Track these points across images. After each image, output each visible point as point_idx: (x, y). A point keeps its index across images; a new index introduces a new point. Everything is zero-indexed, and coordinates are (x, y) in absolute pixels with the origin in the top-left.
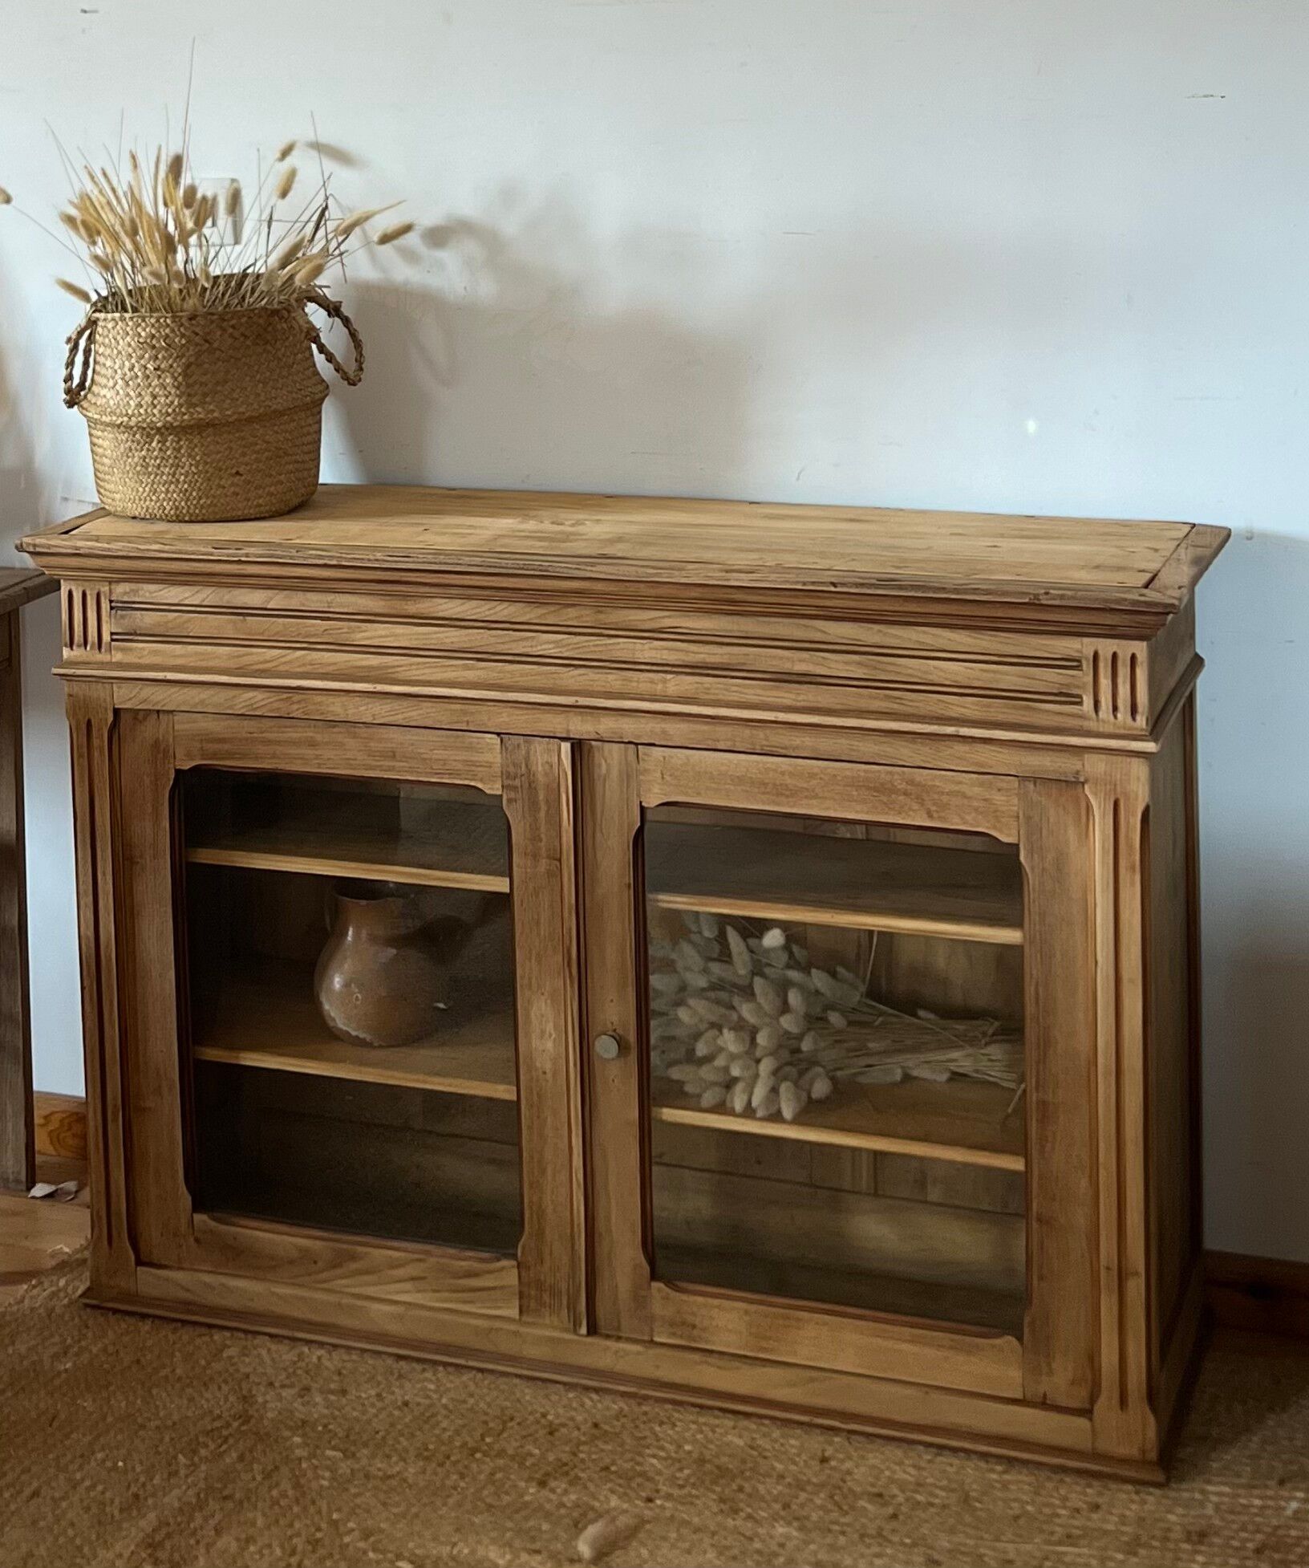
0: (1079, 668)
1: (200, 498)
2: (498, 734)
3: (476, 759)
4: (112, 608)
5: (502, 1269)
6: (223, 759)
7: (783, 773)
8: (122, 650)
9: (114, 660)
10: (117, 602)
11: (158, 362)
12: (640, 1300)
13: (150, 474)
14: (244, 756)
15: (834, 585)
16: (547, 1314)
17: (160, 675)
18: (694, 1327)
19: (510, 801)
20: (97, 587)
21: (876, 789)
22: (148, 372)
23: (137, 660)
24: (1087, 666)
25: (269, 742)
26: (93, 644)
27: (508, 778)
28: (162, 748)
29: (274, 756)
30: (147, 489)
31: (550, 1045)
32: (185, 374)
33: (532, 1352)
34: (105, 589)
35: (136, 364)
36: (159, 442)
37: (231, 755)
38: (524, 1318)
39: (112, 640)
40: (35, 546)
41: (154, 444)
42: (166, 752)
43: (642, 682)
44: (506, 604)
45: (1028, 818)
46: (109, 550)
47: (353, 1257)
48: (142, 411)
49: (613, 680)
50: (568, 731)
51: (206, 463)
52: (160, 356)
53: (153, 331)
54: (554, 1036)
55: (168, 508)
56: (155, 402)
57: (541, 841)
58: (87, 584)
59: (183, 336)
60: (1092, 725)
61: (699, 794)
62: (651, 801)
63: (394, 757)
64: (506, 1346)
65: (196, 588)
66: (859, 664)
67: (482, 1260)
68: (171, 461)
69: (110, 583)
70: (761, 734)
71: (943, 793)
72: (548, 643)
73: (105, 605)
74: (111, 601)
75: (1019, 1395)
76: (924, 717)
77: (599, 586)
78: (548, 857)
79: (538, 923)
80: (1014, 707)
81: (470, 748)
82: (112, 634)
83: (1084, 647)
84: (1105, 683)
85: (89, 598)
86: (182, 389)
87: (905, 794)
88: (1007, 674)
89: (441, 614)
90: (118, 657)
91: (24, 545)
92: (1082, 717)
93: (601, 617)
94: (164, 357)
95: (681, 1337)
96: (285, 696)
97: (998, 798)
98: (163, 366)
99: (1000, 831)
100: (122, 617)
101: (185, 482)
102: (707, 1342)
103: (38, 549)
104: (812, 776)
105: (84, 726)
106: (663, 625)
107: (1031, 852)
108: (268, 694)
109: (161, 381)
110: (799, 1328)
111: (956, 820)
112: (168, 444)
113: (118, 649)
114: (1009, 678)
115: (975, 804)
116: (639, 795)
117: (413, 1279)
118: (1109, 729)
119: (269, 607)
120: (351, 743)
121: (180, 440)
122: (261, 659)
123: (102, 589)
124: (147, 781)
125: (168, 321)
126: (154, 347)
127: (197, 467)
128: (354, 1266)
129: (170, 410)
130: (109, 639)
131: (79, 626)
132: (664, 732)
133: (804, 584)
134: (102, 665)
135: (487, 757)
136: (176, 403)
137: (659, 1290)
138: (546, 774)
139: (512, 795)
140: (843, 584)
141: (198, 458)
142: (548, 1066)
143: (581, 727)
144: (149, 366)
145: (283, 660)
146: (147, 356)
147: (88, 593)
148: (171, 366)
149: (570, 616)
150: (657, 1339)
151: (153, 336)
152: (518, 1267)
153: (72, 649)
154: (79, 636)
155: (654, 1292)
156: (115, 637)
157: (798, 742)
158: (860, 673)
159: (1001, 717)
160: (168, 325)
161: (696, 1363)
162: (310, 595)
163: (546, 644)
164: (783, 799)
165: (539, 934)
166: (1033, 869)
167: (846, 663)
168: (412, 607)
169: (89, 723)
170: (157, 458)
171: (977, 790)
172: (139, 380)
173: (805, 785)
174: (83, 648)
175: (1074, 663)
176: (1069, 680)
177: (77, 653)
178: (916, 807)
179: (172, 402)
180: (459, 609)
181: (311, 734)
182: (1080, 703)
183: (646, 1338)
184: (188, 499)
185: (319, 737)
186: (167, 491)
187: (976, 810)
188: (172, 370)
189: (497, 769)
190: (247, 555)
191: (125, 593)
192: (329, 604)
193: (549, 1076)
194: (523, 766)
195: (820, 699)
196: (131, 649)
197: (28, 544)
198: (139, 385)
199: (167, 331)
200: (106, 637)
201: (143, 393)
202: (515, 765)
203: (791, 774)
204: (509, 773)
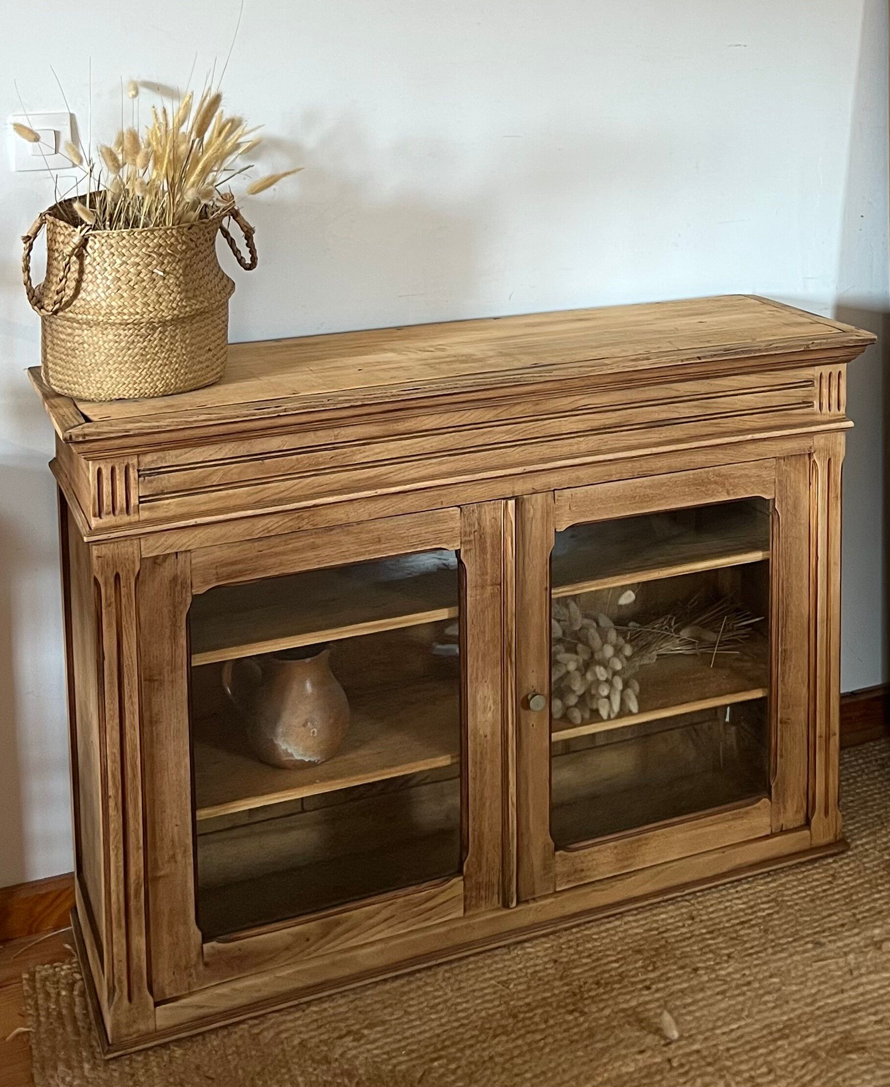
0: (813, 385)
1: (186, 373)
2: (459, 506)
3: (444, 527)
4: (139, 476)
5: (452, 886)
6: (237, 577)
7: (645, 488)
8: (150, 509)
9: (142, 518)
10: (144, 470)
11: (163, 267)
12: (547, 867)
13: (148, 360)
14: (255, 570)
15: (699, 358)
16: (483, 904)
17: (192, 522)
18: (582, 870)
19: (466, 551)
20: (126, 461)
21: (699, 484)
22: (154, 276)
23: (164, 515)
24: (817, 384)
25: (277, 554)
26: (121, 511)
27: (465, 536)
28: (180, 581)
29: (281, 564)
30: (144, 373)
31: (490, 715)
32: (184, 275)
33: (478, 934)
34: (134, 461)
35: (143, 271)
36: (160, 332)
37: (241, 573)
38: (467, 914)
39: (140, 502)
40: (84, 435)
41: (155, 335)
42: (183, 585)
43: (563, 447)
44: (472, 411)
45: (780, 481)
46: (158, 427)
47: (338, 923)
48: (150, 309)
49: (544, 450)
50: (513, 492)
51: (192, 345)
52: (165, 262)
53: (161, 242)
54: (493, 708)
55: (160, 386)
56: (161, 300)
57: (487, 574)
58: (115, 460)
59: (184, 243)
60: (819, 418)
61: (592, 514)
62: (562, 528)
63: (379, 541)
64: (460, 938)
65: (218, 446)
66: (696, 406)
67: (437, 886)
68: (167, 347)
69: (138, 455)
70: (637, 464)
71: (735, 478)
72: (502, 433)
73: (133, 474)
74: (139, 471)
75: (768, 832)
76: (732, 432)
77: (549, 386)
78: (492, 585)
79: (484, 632)
80: (780, 416)
81: (439, 521)
82: (140, 497)
83: (815, 372)
84: (825, 391)
85: (117, 471)
86: (182, 286)
87: (716, 483)
88: (775, 396)
89: (424, 428)
90: (144, 515)
91: (73, 437)
92: (814, 414)
93: (537, 407)
94: (169, 262)
95: (574, 881)
96: (297, 515)
97: (764, 473)
98: (168, 269)
99: (765, 493)
100: (150, 482)
101: (176, 363)
102: (590, 877)
103: (87, 438)
104: (663, 484)
105: (112, 580)
106: (576, 406)
107: (781, 502)
108: (281, 518)
109: (166, 281)
110: (647, 844)
111: (742, 491)
112: (167, 333)
113: (144, 509)
114: (777, 398)
115: (753, 480)
116: (554, 524)
117: (386, 920)
118: (827, 418)
119: (285, 448)
120: (345, 539)
121: (177, 328)
122: (277, 491)
123: (130, 462)
124: (165, 611)
125: (174, 232)
126: (161, 255)
127: (186, 350)
128: (339, 929)
129: (174, 305)
130: (137, 502)
131: (108, 497)
132: (578, 478)
133: (682, 361)
134: (131, 525)
135: (451, 524)
136: (178, 299)
137: (560, 856)
138: (492, 526)
139: (468, 547)
140: (705, 357)
141: (188, 341)
142: (488, 731)
143: (520, 487)
144: (155, 271)
145: (296, 487)
146: (154, 262)
147: (117, 468)
148: (175, 269)
149: (517, 411)
150: (558, 889)
151: (161, 245)
152: (464, 880)
153: (100, 517)
154: (108, 506)
155: (557, 858)
156: (142, 500)
157: (660, 464)
158: (697, 412)
159: (772, 423)
160: (173, 236)
161: (588, 893)
162: (320, 433)
163: (499, 434)
164: (645, 504)
165: (484, 641)
166: (782, 510)
167: (689, 407)
168: (401, 427)
169: (117, 577)
170: (156, 346)
171: (754, 471)
172: (144, 284)
173: (658, 492)
174: (112, 515)
175: (809, 383)
176: (806, 393)
177: (107, 520)
178: (720, 490)
179: (175, 299)
180: (438, 421)
181: (312, 540)
182: (812, 406)
183: (551, 892)
184: (177, 376)
185: (318, 541)
186: (161, 371)
187: (753, 483)
188: (175, 272)
189: (457, 531)
190: (285, 410)
191: (153, 462)
192: (336, 437)
193: (489, 737)
194: (476, 524)
195: (673, 434)
196: (158, 507)
197: (77, 436)
198: (145, 288)
199: (173, 240)
200: (134, 501)
201: (148, 294)
202: (470, 525)
203: (650, 487)
204: (465, 532)
